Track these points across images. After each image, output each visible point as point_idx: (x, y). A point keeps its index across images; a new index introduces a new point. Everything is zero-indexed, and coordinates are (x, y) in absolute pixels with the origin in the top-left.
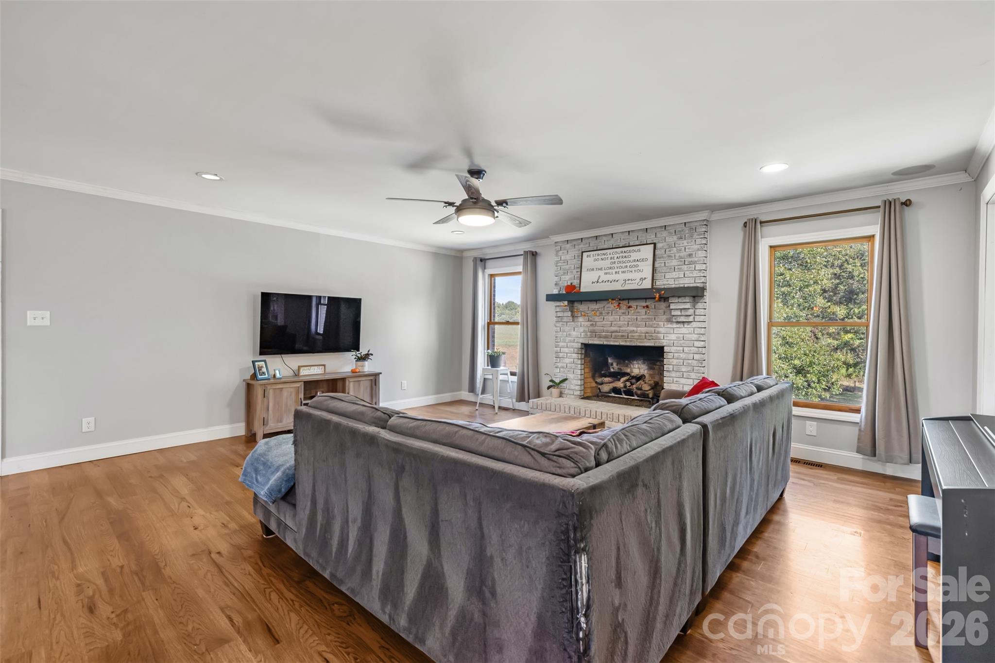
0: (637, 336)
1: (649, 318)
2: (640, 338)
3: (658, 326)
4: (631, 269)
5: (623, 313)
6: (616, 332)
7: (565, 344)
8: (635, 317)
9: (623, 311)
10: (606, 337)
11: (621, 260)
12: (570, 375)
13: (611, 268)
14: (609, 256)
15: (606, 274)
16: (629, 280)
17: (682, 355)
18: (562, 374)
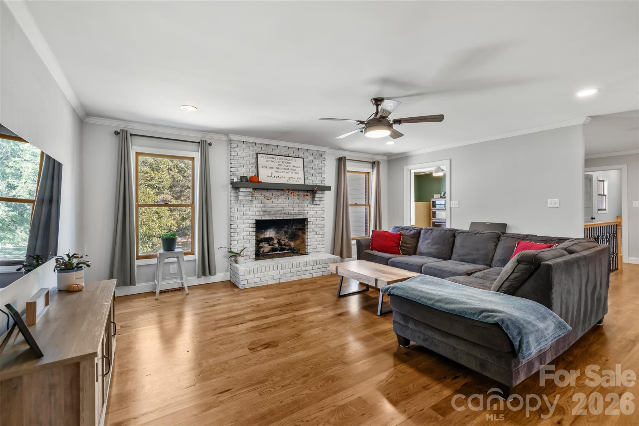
0: (293, 213)
1: (300, 202)
2: (295, 214)
3: (305, 206)
4: (292, 171)
5: (285, 199)
6: (281, 211)
7: (242, 221)
8: (292, 201)
9: (285, 197)
10: (274, 214)
11: (285, 164)
12: (247, 245)
13: (279, 168)
14: (277, 160)
15: (276, 172)
16: (291, 178)
17: (317, 223)
18: (240, 245)
